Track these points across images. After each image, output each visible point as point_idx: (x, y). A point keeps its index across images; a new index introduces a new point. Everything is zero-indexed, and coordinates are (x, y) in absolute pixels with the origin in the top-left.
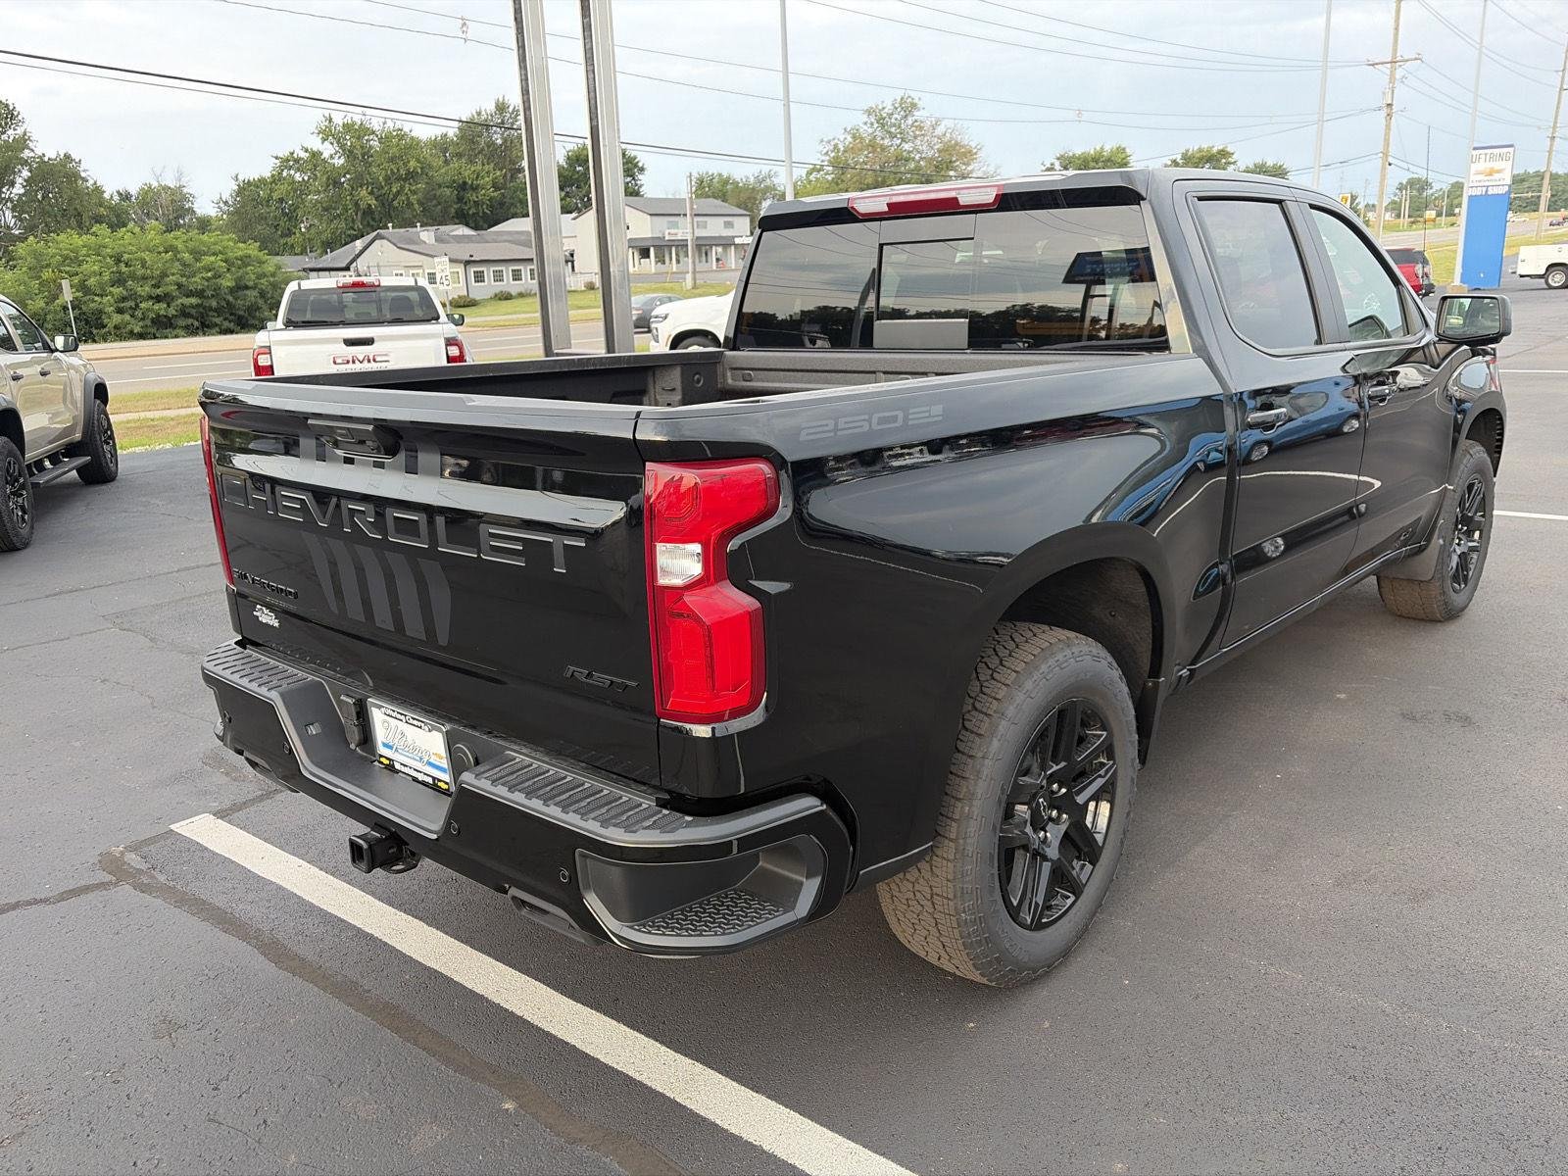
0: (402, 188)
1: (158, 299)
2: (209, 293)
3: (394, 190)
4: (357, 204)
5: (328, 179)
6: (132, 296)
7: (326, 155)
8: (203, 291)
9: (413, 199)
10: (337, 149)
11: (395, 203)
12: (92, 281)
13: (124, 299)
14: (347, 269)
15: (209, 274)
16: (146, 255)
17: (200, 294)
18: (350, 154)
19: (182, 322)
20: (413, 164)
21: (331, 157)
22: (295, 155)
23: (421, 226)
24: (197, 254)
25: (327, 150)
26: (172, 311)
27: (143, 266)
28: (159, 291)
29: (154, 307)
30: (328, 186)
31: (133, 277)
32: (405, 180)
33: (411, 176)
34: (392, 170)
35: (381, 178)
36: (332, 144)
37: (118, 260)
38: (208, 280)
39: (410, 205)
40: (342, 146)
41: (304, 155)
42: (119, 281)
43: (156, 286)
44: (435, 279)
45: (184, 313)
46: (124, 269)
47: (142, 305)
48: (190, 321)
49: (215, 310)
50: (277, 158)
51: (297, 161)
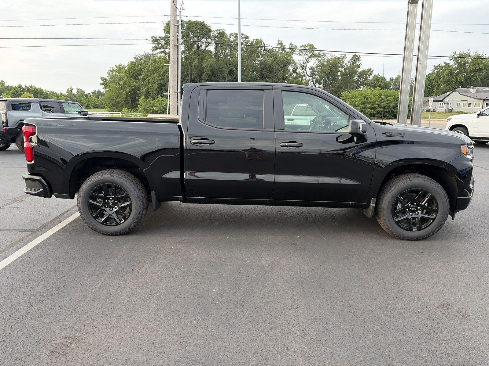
0: (475, 74)
1: (372, 108)
2: (387, 107)
3: (472, 75)
4: (457, 80)
5: (449, 72)
6: (366, 108)
7: (451, 64)
8: (385, 107)
9: (479, 77)
10: (455, 62)
11: (471, 79)
12: (356, 103)
13: (364, 108)
14: (442, 101)
15: (388, 102)
16: (372, 96)
17: (384, 108)
18: (459, 64)
19: (377, 115)
20: (481, 66)
21: (453, 65)
22: (440, 65)
23: (473, 87)
24: (386, 96)
25: (452, 63)
26: (375, 112)
27: (371, 99)
28: (373, 106)
29: (371, 111)
30: (448, 74)
31: (367, 102)
32: (477, 71)
33: (480, 70)
34: (473, 68)
35: (468, 71)
36: (453, 61)
37: (365, 97)
38: (387, 103)
39: (477, 79)
40: (457, 61)
41: (443, 65)
42: (364, 103)
43: (373, 105)
44: (471, 105)
45: (378, 113)
46: (366, 100)
47: (367, 110)
48: (379, 115)
49: (387, 112)
50: (434, 66)
51: (440, 67)
